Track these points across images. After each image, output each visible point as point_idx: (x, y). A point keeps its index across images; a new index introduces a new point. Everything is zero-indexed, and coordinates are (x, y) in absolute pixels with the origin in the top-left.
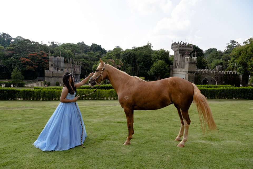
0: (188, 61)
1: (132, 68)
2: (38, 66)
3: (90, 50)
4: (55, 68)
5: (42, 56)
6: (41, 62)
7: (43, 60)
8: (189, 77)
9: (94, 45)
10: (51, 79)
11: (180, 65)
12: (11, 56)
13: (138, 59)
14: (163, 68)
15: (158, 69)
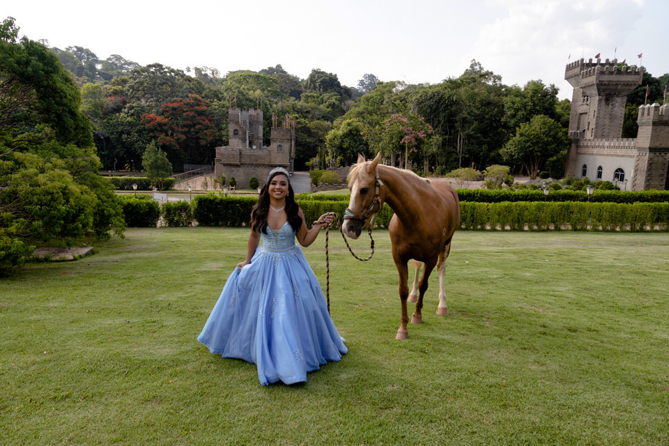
0: (651, 117)
1: (444, 139)
2: (186, 136)
3: (306, 88)
4: (244, 140)
5: (197, 108)
6: (194, 125)
7: (198, 119)
8: (650, 164)
9: (316, 74)
10: (238, 170)
11: (596, 127)
12: (118, 109)
13: (464, 114)
14: (550, 139)
15: (536, 140)
